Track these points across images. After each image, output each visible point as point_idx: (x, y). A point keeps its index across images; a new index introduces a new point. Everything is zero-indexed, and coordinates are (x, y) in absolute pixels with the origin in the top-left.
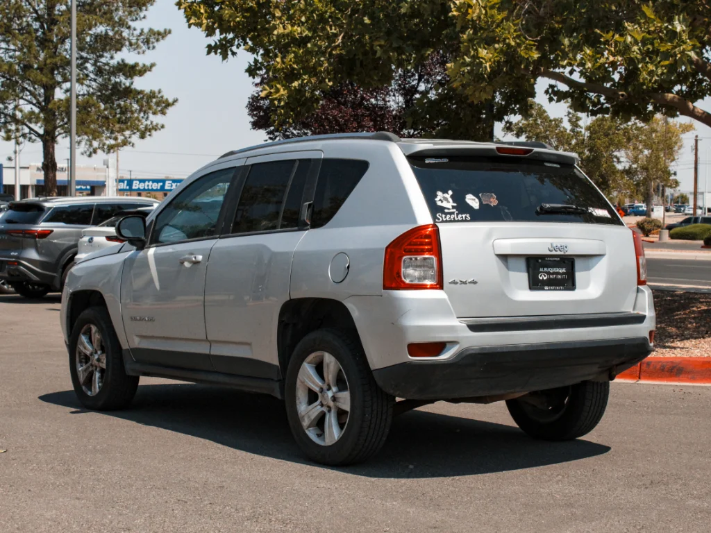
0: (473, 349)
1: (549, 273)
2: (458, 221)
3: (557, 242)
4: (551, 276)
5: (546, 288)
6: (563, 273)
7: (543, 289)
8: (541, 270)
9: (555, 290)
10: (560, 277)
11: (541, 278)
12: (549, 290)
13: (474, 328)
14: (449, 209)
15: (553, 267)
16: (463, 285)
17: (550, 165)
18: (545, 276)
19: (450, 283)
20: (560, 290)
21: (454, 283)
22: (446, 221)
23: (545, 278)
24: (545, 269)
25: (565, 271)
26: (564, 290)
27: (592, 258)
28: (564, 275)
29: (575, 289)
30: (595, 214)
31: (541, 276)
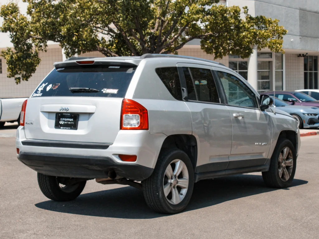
0: (22, 152)
1: (64, 121)
4: (65, 123)
5: (62, 128)
6: (72, 121)
7: (60, 128)
8: (61, 119)
9: (66, 129)
10: (69, 123)
11: (61, 123)
12: (63, 129)
13: (23, 143)
14: (39, 91)
15: (67, 118)
16: (29, 125)
20: (68, 129)
21: (27, 123)
23: (63, 123)
24: (63, 119)
25: (73, 120)
26: (71, 129)
27: (90, 114)
28: (72, 122)
29: (76, 129)
30: (104, 92)
31: (61, 122)
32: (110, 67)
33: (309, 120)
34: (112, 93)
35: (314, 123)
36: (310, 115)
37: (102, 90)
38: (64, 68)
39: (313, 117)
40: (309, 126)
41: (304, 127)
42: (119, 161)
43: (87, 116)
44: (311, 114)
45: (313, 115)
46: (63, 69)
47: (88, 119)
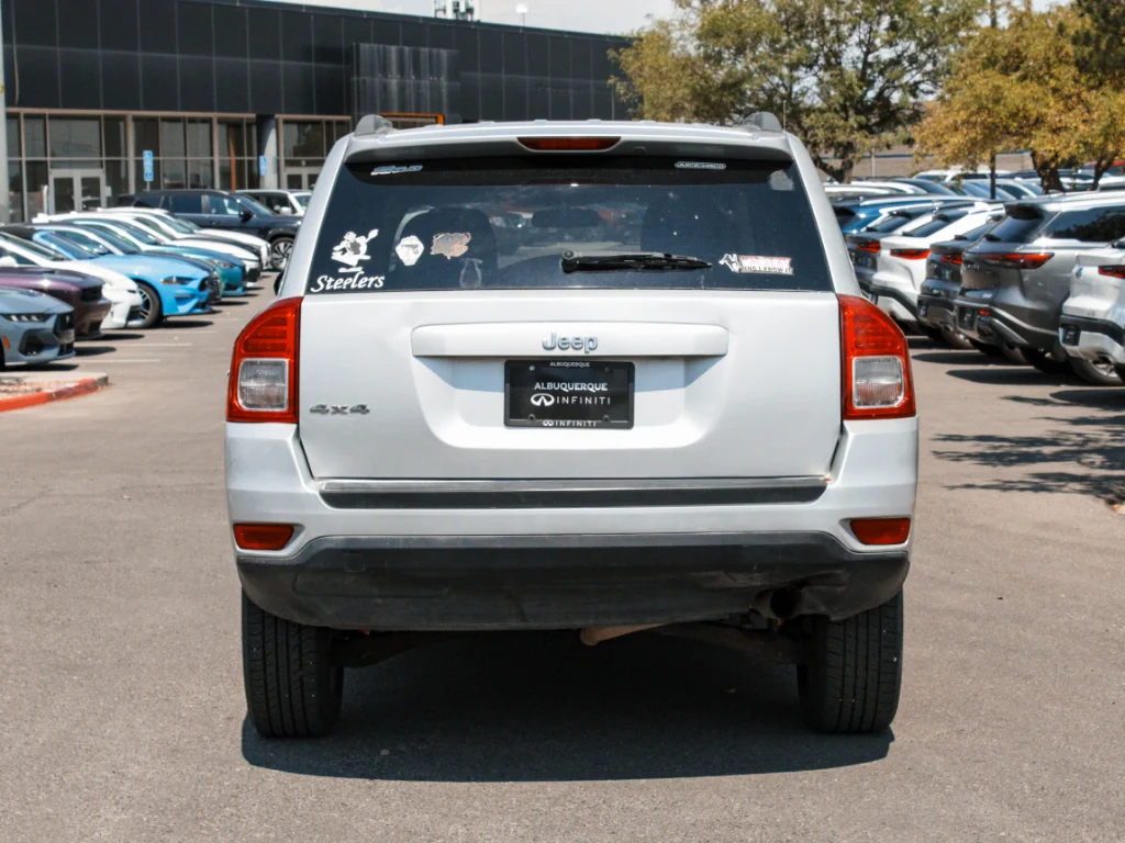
0: (332, 541)
1: (558, 394)
2: (357, 290)
3: (570, 331)
4: (565, 400)
5: (547, 422)
6: (599, 394)
7: (541, 426)
8: (538, 386)
9: (569, 426)
10: (588, 400)
11: (537, 403)
12: (554, 426)
13: (336, 499)
14: (348, 266)
15: (571, 381)
16: (338, 416)
17: (688, 165)
18: (549, 399)
19: (312, 411)
20: (588, 427)
21: (321, 409)
22: (332, 291)
23: (549, 403)
24: (550, 386)
25: (604, 389)
26: (598, 427)
27: (693, 362)
28: (602, 398)
29: (630, 425)
30: (735, 268)
31: (537, 399)
32: (680, 165)
33: (24, 338)
34: (773, 271)
35: (40, 347)
36: (24, 318)
37: (722, 262)
38: (420, 167)
39: (36, 325)
40: (24, 360)
41: (8, 364)
42: (854, 544)
43: (679, 370)
44: (29, 316)
45: (34, 318)
46: (415, 168)
47: (688, 380)
